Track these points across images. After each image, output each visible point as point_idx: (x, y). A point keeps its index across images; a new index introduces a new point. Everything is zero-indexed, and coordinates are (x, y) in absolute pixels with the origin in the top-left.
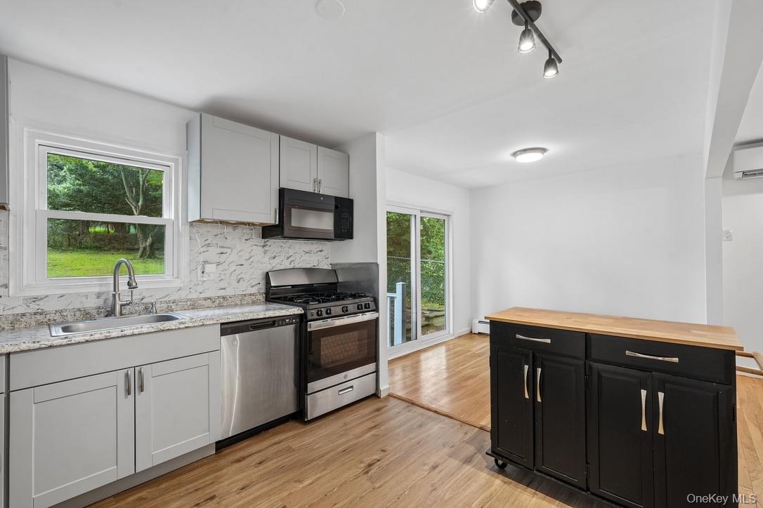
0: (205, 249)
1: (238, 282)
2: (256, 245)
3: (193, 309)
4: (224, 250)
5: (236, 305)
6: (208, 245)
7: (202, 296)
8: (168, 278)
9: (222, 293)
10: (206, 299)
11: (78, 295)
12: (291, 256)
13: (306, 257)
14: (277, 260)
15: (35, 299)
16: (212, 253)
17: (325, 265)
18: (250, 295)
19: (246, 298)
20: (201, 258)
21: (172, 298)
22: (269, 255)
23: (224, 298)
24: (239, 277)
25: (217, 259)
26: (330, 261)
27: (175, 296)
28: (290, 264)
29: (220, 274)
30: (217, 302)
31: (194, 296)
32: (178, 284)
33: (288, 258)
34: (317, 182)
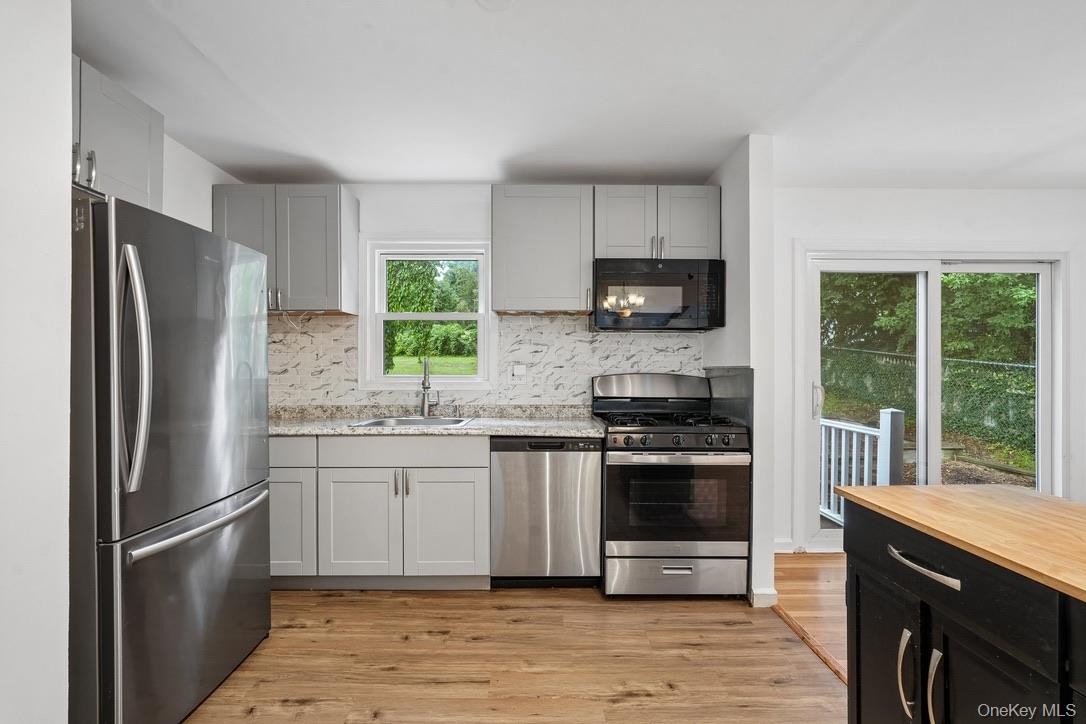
0: (516, 347)
1: (556, 389)
2: (580, 341)
3: (501, 417)
4: (539, 348)
5: (551, 418)
6: (520, 342)
7: (513, 403)
8: (479, 380)
9: (536, 401)
10: (515, 407)
11: (402, 392)
12: (633, 355)
13: (660, 357)
14: (611, 362)
15: (374, 394)
16: (525, 352)
17: (695, 370)
18: (571, 406)
19: (565, 410)
20: (511, 358)
21: (480, 403)
22: (600, 353)
23: (537, 408)
24: (558, 382)
25: (530, 358)
26: (703, 364)
27: (484, 401)
28: (632, 367)
29: (534, 378)
30: (528, 412)
31: (504, 402)
32: (487, 387)
33: (628, 359)
34: (656, 241)
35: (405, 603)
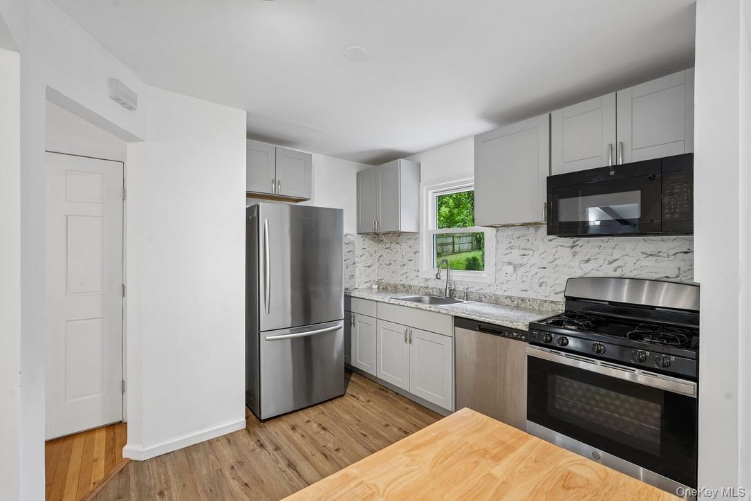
0: (508, 251)
1: (540, 286)
2: (562, 246)
3: (496, 304)
4: (526, 252)
5: (533, 310)
6: (512, 248)
7: (506, 294)
9: (523, 295)
10: (507, 297)
12: (616, 260)
14: (590, 266)
15: (427, 280)
16: (515, 256)
18: (552, 302)
19: (545, 305)
20: (506, 259)
21: (483, 292)
22: (579, 258)
23: (523, 300)
24: (541, 281)
25: (518, 260)
27: (487, 291)
28: (615, 270)
29: (522, 276)
30: (516, 302)
31: (499, 293)
32: (489, 281)
33: (610, 263)
34: (615, 148)
35: (407, 409)
